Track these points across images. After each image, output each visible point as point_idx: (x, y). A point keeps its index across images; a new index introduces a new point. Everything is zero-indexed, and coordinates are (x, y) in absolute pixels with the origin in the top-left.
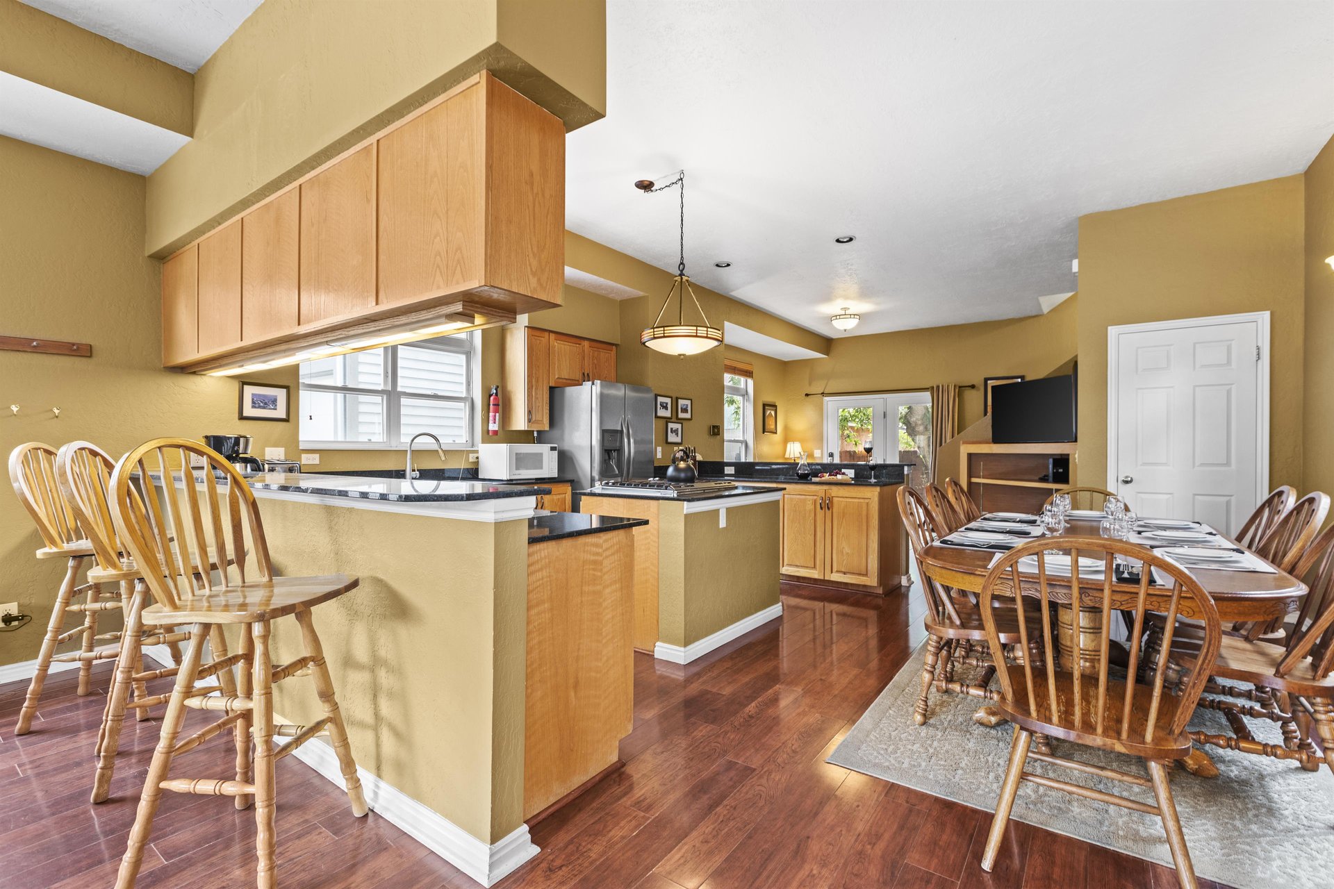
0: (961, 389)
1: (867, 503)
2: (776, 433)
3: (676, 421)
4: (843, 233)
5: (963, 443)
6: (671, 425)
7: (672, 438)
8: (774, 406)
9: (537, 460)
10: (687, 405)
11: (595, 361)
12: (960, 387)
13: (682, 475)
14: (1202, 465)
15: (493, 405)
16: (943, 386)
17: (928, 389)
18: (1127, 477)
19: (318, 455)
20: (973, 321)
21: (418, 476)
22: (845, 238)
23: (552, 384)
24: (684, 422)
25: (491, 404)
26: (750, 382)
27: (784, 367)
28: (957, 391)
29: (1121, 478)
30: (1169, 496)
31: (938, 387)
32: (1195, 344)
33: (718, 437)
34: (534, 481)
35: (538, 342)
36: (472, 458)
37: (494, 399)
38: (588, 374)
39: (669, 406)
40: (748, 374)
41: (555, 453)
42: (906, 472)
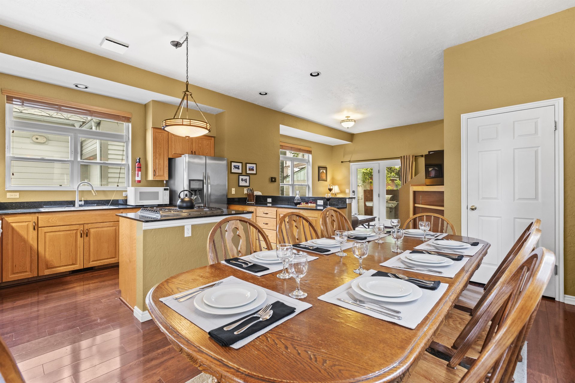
0: (416, 157)
1: (316, 220)
2: (327, 181)
3: (245, 175)
4: (314, 71)
5: (411, 186)
6: (241, 177)
7: (242, 183)
8: (325, 168)
9: (156, 195)
10: (253, 167)
11: (200, 145)
12: (415, 156)
13: (185, 205)
14: (520, 199)
15: (138, 167)
16: (406, 156)
17: (399, 158)
18: (473, 206)
19: (19, 193)
20: (422, 121)
21: (83, 204)
22: (315, 73)
23: (170, 157)
24: (251, 176)
25: (136, 167)
26: (311, 156)
27: (331, 149)
28: (414, 158)
29: (469, 207)
30: (499, 218)
31: (404, 156)
32: (514, 122)
33: (275, 183)
34: (157, 206)
35: (160, 135)
36: (124, 194)
37: (138, 164)
38: (195, 152)
39: (240, 167)
40: (309, 152)
41: (168, 192)
42: (347, 202)
